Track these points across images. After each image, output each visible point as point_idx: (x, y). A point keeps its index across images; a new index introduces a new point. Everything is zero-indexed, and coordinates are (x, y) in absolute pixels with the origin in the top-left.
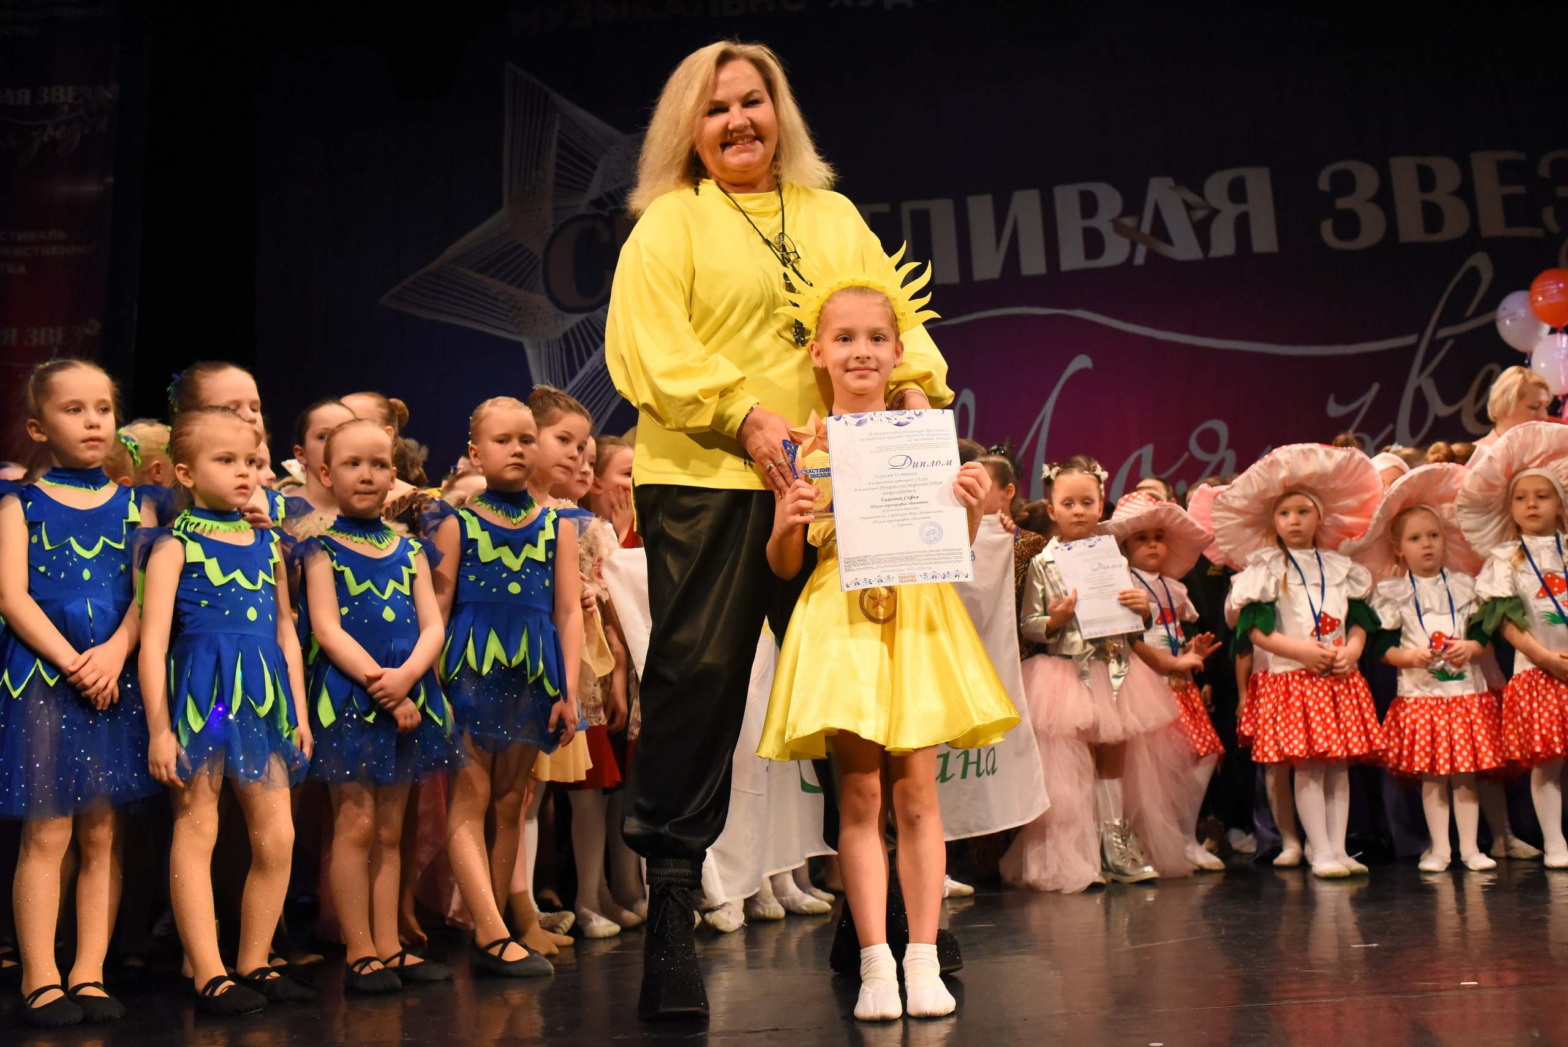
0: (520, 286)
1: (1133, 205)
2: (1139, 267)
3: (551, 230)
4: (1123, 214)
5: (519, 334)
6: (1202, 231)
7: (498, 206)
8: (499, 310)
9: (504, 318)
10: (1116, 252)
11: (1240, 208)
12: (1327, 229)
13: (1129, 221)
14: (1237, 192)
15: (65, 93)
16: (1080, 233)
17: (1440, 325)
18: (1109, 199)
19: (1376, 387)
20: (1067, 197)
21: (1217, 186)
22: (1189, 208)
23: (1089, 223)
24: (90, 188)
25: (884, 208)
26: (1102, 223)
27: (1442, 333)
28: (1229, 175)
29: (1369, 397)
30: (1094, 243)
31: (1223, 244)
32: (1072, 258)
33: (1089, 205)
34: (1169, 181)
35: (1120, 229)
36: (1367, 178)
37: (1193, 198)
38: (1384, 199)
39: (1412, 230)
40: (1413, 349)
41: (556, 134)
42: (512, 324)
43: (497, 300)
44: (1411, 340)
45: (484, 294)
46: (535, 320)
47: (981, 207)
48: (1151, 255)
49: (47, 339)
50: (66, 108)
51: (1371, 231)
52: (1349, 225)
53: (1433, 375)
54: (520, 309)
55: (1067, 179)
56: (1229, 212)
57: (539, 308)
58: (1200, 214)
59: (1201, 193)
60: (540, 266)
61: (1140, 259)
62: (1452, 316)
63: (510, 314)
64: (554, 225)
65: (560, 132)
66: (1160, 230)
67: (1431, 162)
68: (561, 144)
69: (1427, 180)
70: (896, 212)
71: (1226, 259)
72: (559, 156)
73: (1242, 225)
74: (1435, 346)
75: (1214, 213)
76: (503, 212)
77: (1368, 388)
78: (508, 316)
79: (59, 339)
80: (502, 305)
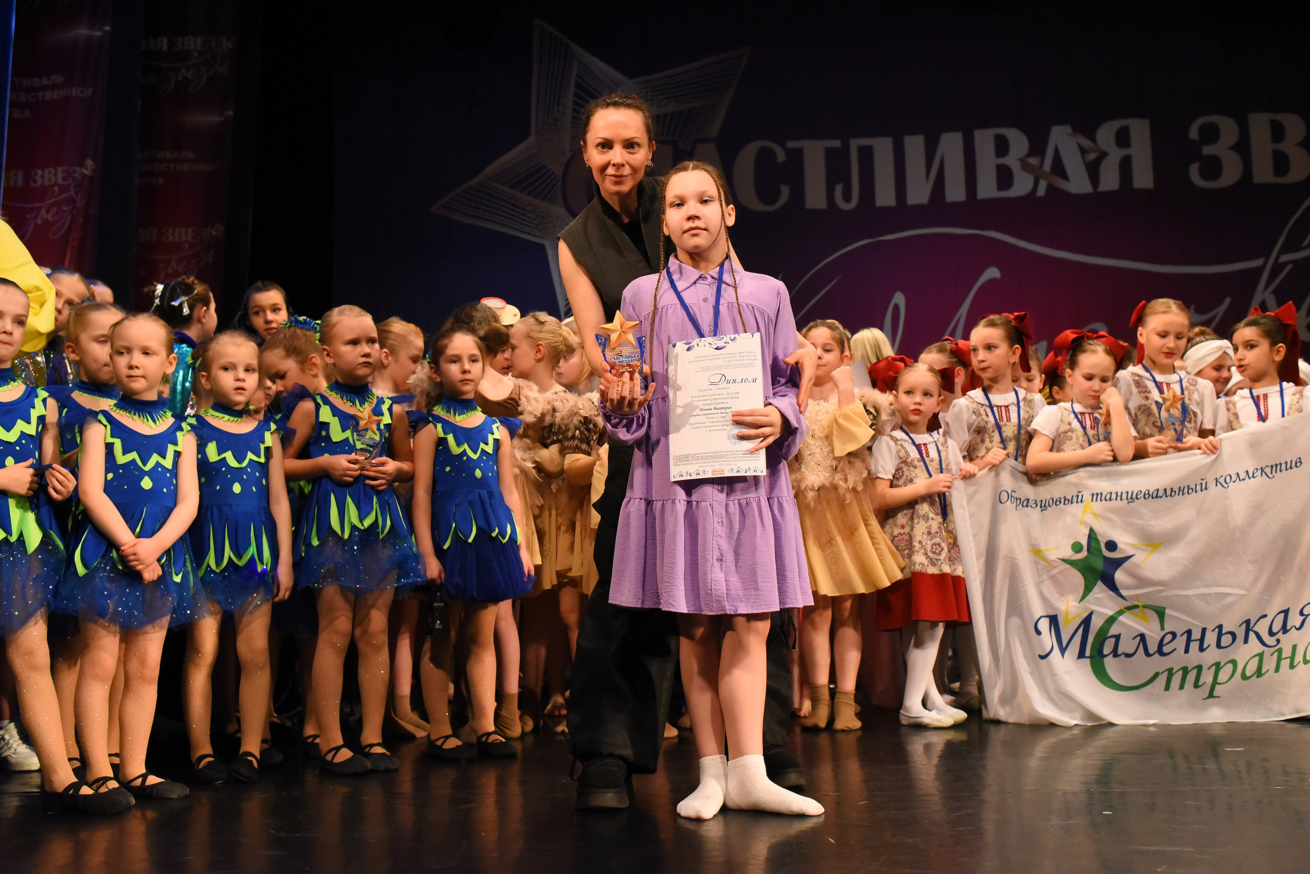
0: (543, 199)
1: (1037, 147)
2: (1040, 198)
3: (568, 155)
4: (1031, 154)
5: (542, 238)
6: (1093, 170)
7: (527, 135)
8: (527, 219)
9: (530, 224)
10: (1022, 186)
11: (1124, 152)
12: (1194, 171)
13: (1033, 161)
14: (1123, 138)
15: (195, 42)
16: (994, 168)
17: (1281, 253)
18: (1018, 142)
19: (1228, 301)
20: (984, 139)
21: (1106, 134)
22: (1083, 151)
23: (1002, 161)
24: (214, 119)
25: (836, 143)
26: (1012, 160)
27: (1284, 258)
28: (1116, 124)
29: (1222, 309)
30: (1005, 178)
31: (1110, 181)
32: (987, 189)
33: (1002, 146)
34: (1068, 129)
35: (1025, 166)
36: (1229, 130)
37: (1086, 143)
38: (1242, 147)
39: (1263, 173)
40: (1260, 270)
41: (574, 77)
42: (537, 229)
43: (525, 210)
44: (1258, 262)
45: (515, 206)
46: (555, 227)
47: (915, 145)
48: (1050, 188)
49: (180, 237)
50: (196, 54)
51: (1231, 174)
52: (1212, 168)
53: (1275, 292)
54: (543, 218)
55: (985, 125)
56: (1116, 154)
57: (558, 217)
58: (1092, 156)
59: (1093, 138)
60: (559, 184)
61: (1041, 192)
62: (1292, 245)
63: (536, 222)
64: (571, 151)
65: (578, 75)
66: (1059, 169)
67: (1281, 117)
68: (578, 85)
69: (1278, 132)
70: (846, 148)
71: (1112, 193)
72: (576, 95)
73: (1126, 166)
74: (1277, 268)
75: (1103, 155)
76: (532, 139)
77: (1222, 302)
78: (532, 223)
79: (190, 238)
80: (529, 215)
